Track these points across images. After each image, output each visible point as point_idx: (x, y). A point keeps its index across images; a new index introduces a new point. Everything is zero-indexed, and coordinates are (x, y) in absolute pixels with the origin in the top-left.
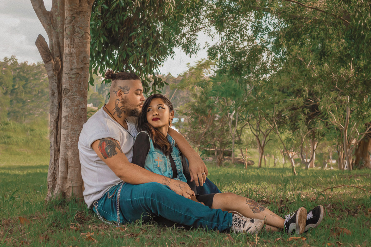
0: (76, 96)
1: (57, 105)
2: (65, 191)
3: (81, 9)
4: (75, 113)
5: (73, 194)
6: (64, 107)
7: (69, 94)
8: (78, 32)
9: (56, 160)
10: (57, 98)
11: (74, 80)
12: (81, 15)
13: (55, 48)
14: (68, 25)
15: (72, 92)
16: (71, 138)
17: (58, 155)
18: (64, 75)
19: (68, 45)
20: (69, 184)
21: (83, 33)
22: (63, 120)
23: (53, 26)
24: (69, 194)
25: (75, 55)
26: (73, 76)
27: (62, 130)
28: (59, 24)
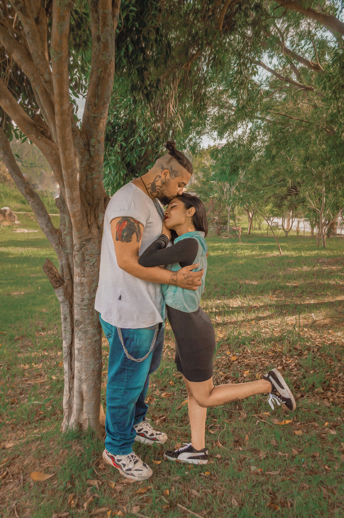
0: (89, 329)
1: (70, 330)
2: (82, 422)
3: (90, 236)
4: (88, 346)
5: (90, 427)
6: (77, 339)
7: (81, 327)
8: (88, 260)
9: (72, 389)
10: (69, 323)
11: (86, 311)
12: (91, 242)
13: (66, 270)
14: (77, 253)
15: (84, 325)
16: (85, 371)
17: (73, 383)
18: (75, 306)
19: (79, 273)
20: (85, 416)
21: (94, 262)
22: (76, 352)
23: (61, 246)
24: (86, 426)
25: (86, 285)
26: (85, 308)
27: (76, 362)
28: (68, 244)
